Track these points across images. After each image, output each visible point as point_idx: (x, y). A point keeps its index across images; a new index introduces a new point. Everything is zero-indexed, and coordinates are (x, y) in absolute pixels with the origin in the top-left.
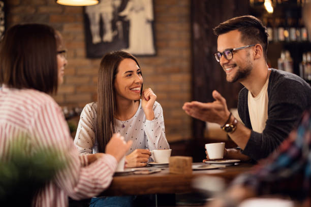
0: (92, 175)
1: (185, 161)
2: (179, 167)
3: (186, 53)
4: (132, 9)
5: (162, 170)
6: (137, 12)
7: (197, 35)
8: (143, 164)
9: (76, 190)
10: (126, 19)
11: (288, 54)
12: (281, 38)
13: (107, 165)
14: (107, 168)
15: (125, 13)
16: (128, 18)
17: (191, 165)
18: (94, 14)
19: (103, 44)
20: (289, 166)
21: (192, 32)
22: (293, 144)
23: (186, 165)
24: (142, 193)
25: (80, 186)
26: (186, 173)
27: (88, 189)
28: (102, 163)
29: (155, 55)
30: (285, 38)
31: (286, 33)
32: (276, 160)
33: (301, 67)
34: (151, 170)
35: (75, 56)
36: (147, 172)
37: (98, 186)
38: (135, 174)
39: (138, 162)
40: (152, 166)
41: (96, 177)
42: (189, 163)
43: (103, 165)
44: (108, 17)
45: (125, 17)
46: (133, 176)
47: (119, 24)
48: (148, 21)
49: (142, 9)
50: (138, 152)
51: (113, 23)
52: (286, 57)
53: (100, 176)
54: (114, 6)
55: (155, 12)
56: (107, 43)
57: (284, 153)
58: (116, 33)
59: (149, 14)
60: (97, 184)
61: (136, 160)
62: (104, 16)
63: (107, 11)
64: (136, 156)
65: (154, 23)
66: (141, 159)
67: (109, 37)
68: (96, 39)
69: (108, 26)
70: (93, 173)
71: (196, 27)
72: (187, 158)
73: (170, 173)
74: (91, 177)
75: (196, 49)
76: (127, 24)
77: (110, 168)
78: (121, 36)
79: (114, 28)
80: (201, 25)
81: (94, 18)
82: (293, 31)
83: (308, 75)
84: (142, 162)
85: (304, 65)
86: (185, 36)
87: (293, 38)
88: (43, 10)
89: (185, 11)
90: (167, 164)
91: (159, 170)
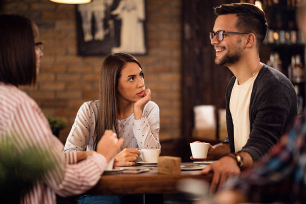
0: (79, 173)
1: (174, 161)
2: (167, 167)
3: (176, 54)
4: (124, 8)
5: (151, 169)
6: (129, 11)
7: (188, 35)
8: (131, 163)
9: (61, 187)
10: (118, 18)
11: (277, 56)
12: (271, 40)
13: (96, 164)
14: (96, 166)
15: (117, 11)
16: (120, 17)
17: (179, 165)
18: (86, 13)
19: (94, 41)
20: (279, 169)
21: (182, 32)
22: (284, 148)
23: (175, 165)
24: (130, 192)
25: (64, 183)
26: (174, 173)
27: (74, 187)
28: (92, 161)
29: (146, 54)
30: (275, 40)
31: (276, 36)
32: (267, 164)
33: (290, 70)
34: (139, 170)
35: (67, 53)
36: (136, 172)
37: (85, 184)
38: (123, 173)
39: (126, 161)
40: (140, 165)
41: (82, 174)
42: (177, 164)
43: (92, 163)
44: (100, 16)
45: (117, 15)
46: (121, 175)
47: (111, 23)
48: (140, 21)
49: (134, 8)
50: (126, 151)
51: (105, 22)
52: (275, 60)
53: (87, 174)
54: (106, 5)
55: (147, 11)
56: (98, 41)
57: (275, 156)
58: (108, 31)
59: (140, 13)
60: (83, 181)
61: (124, 159)
62: (96, 14)
63: (100, 9)
64: (125, 155)
65: (146, 23)
66: (130, 158)
67: (100, 35)
68: (88, 37)
69: (100, 25)
70: (80, 170)
71: (187, 28)
72: (176, 159)
73: (159, 173)
74: (77, 175)
75: (186, 49)
76: (118, 23)
77: (98, 167)
78: (113, 35)
79: (106, 26)
80: (192, 25)
81: (86, 16)
82: (282, 33)
83: (296, 78)
84: (130, 161)
85: (293, 67)
86: (176, 36)
87: (283, 40)
88: (36, 6)
89: (176, 12)
90: (156, 164)
91: (147, 169)
